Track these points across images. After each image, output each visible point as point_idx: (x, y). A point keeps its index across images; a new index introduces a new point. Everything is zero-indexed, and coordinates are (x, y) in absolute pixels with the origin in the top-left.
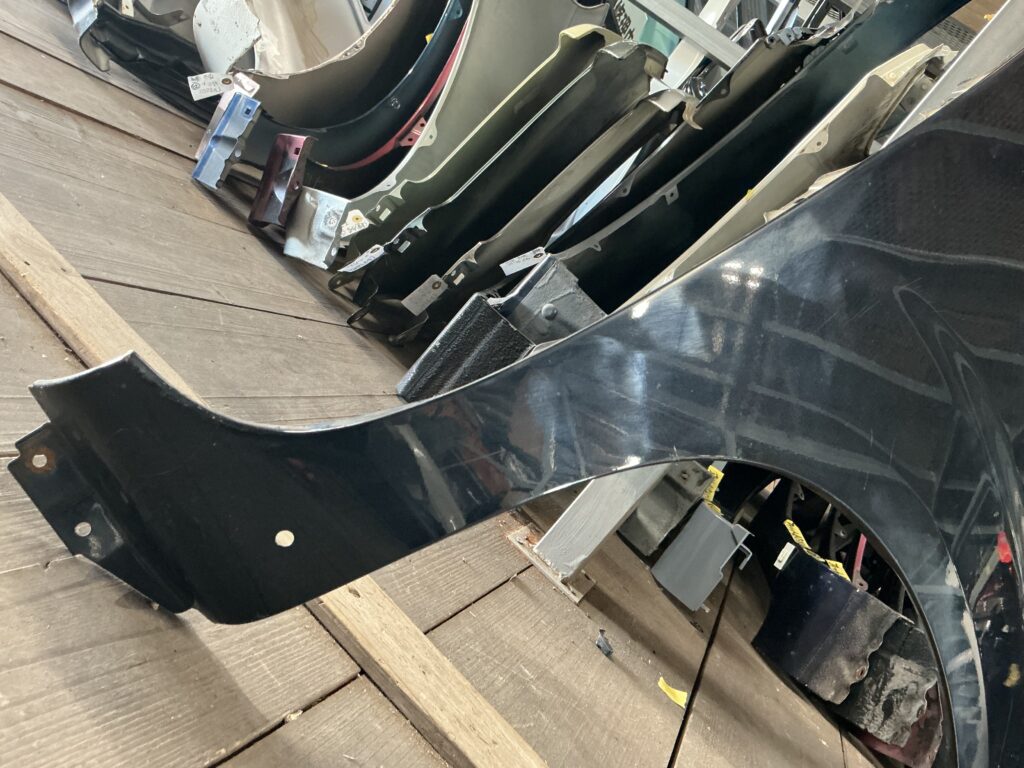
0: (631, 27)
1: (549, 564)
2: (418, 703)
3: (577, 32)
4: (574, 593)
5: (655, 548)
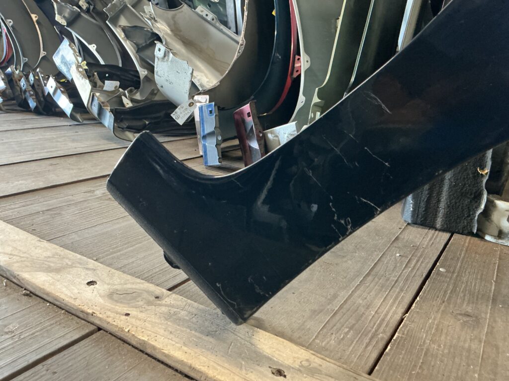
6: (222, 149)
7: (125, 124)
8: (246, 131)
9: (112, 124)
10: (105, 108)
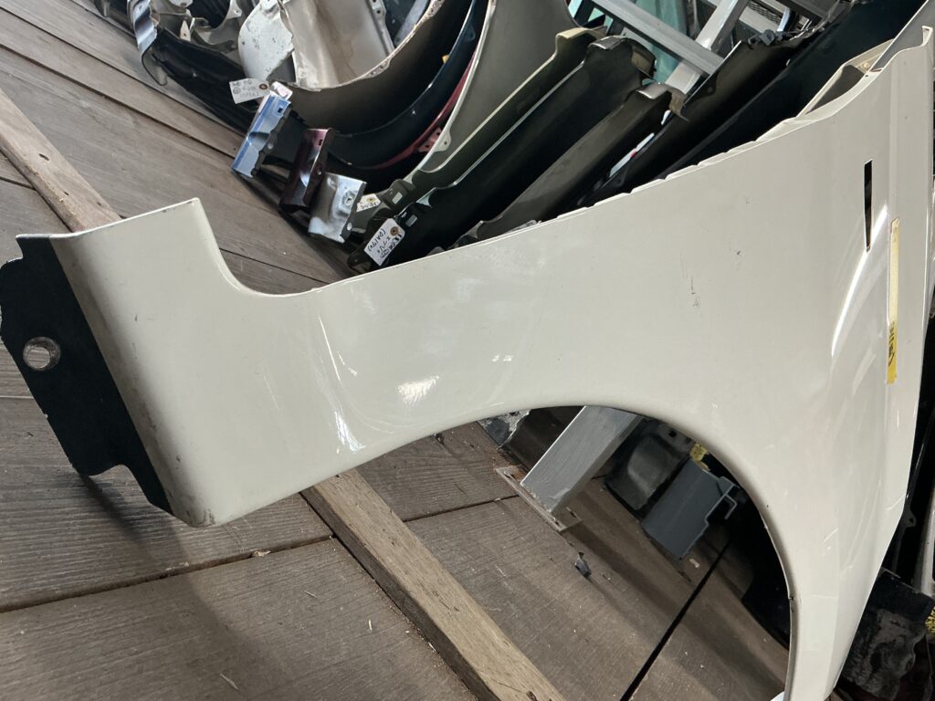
1: (535, 496)
2: (383, 563)
3: (570, 34)
4: (557, 523)
5: (645, 502)
9: (148, 45)
10: (153, 19)
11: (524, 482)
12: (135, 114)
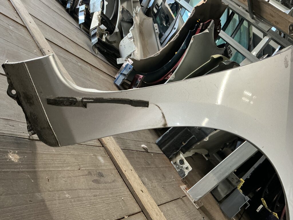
0: (232, 53)
1: (191, 196)
3: (215, 56)
4: (197, 206)
5: (221, 199)
6: (124, 82)
7: (98, 46)
8: (136, 82)
9: (95, 43)
10: (97, 36)
11: (188, 191)
12: (91, 66)
